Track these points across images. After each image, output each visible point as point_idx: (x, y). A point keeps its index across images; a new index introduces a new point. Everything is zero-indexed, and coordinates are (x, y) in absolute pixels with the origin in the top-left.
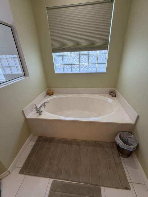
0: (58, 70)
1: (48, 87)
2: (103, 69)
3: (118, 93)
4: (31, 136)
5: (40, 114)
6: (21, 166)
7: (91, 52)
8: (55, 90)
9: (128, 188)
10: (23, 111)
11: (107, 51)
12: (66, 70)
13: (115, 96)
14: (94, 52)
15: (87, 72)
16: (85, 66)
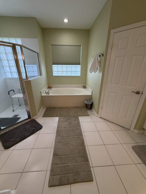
0: (55, 74)
1: (48, 84)
2: (79, 74)
3: (87, 86)
4: (43, 106)
5: (49, 94)
6: (43, 115)
7: (72, 66)
8: (52, 85)
9: (89, 116)
10: (41, 92)
11: (80, 66)
12: (59, 74)
13: (86, 88)
14: (74, 66)
15: (71, 75)
16: (69, 73)
